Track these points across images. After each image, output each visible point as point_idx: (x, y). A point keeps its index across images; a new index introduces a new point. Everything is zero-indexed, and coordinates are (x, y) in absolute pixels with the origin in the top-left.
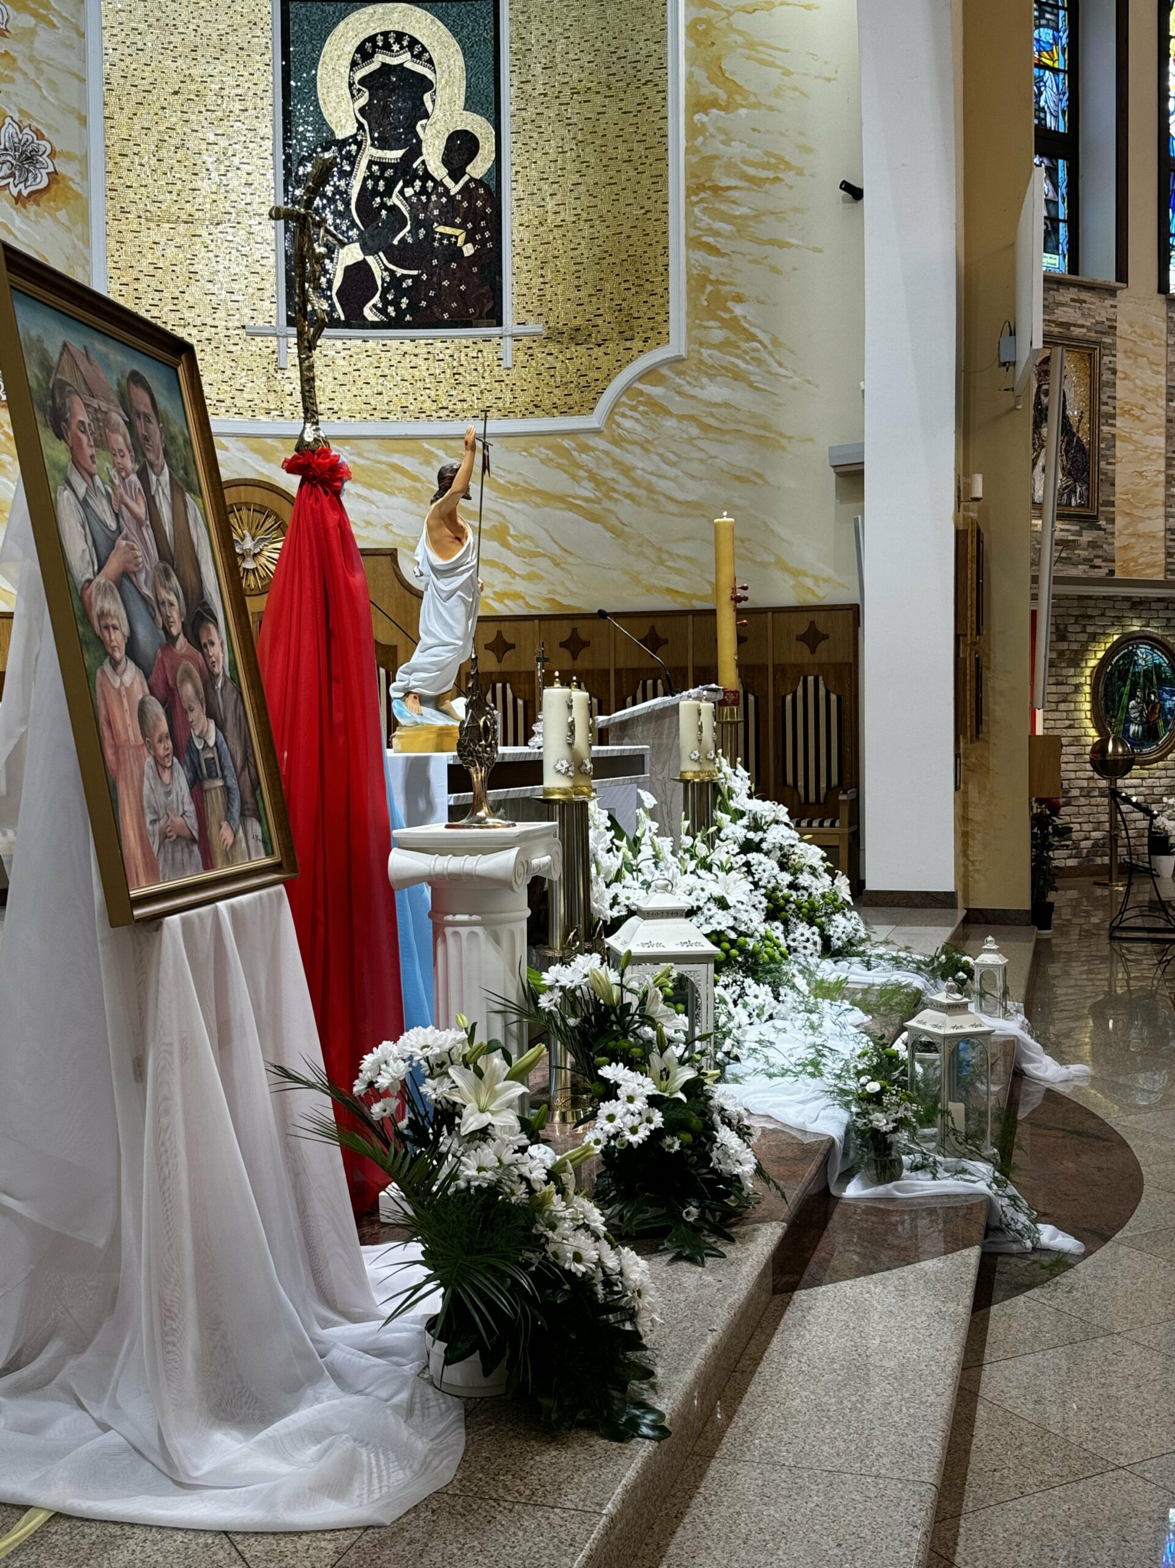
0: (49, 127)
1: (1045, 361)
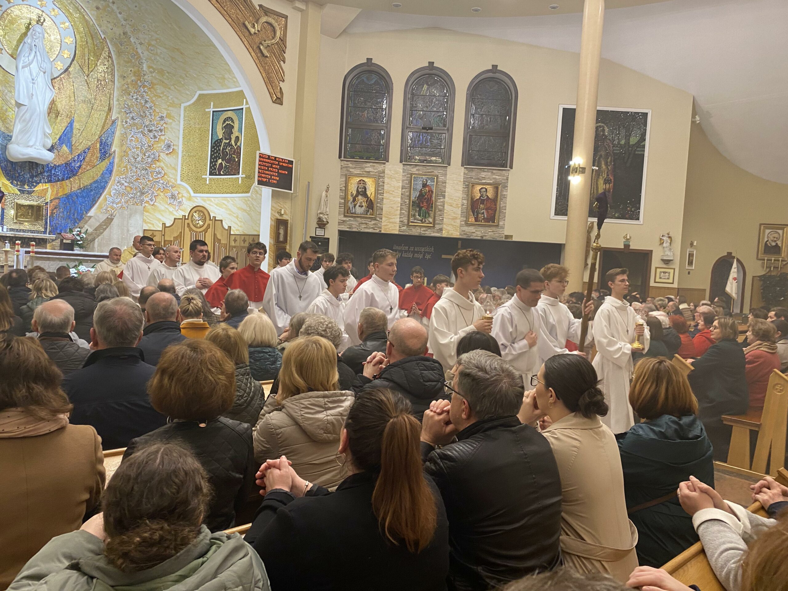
0: (173, 140)
1: (360, 181)
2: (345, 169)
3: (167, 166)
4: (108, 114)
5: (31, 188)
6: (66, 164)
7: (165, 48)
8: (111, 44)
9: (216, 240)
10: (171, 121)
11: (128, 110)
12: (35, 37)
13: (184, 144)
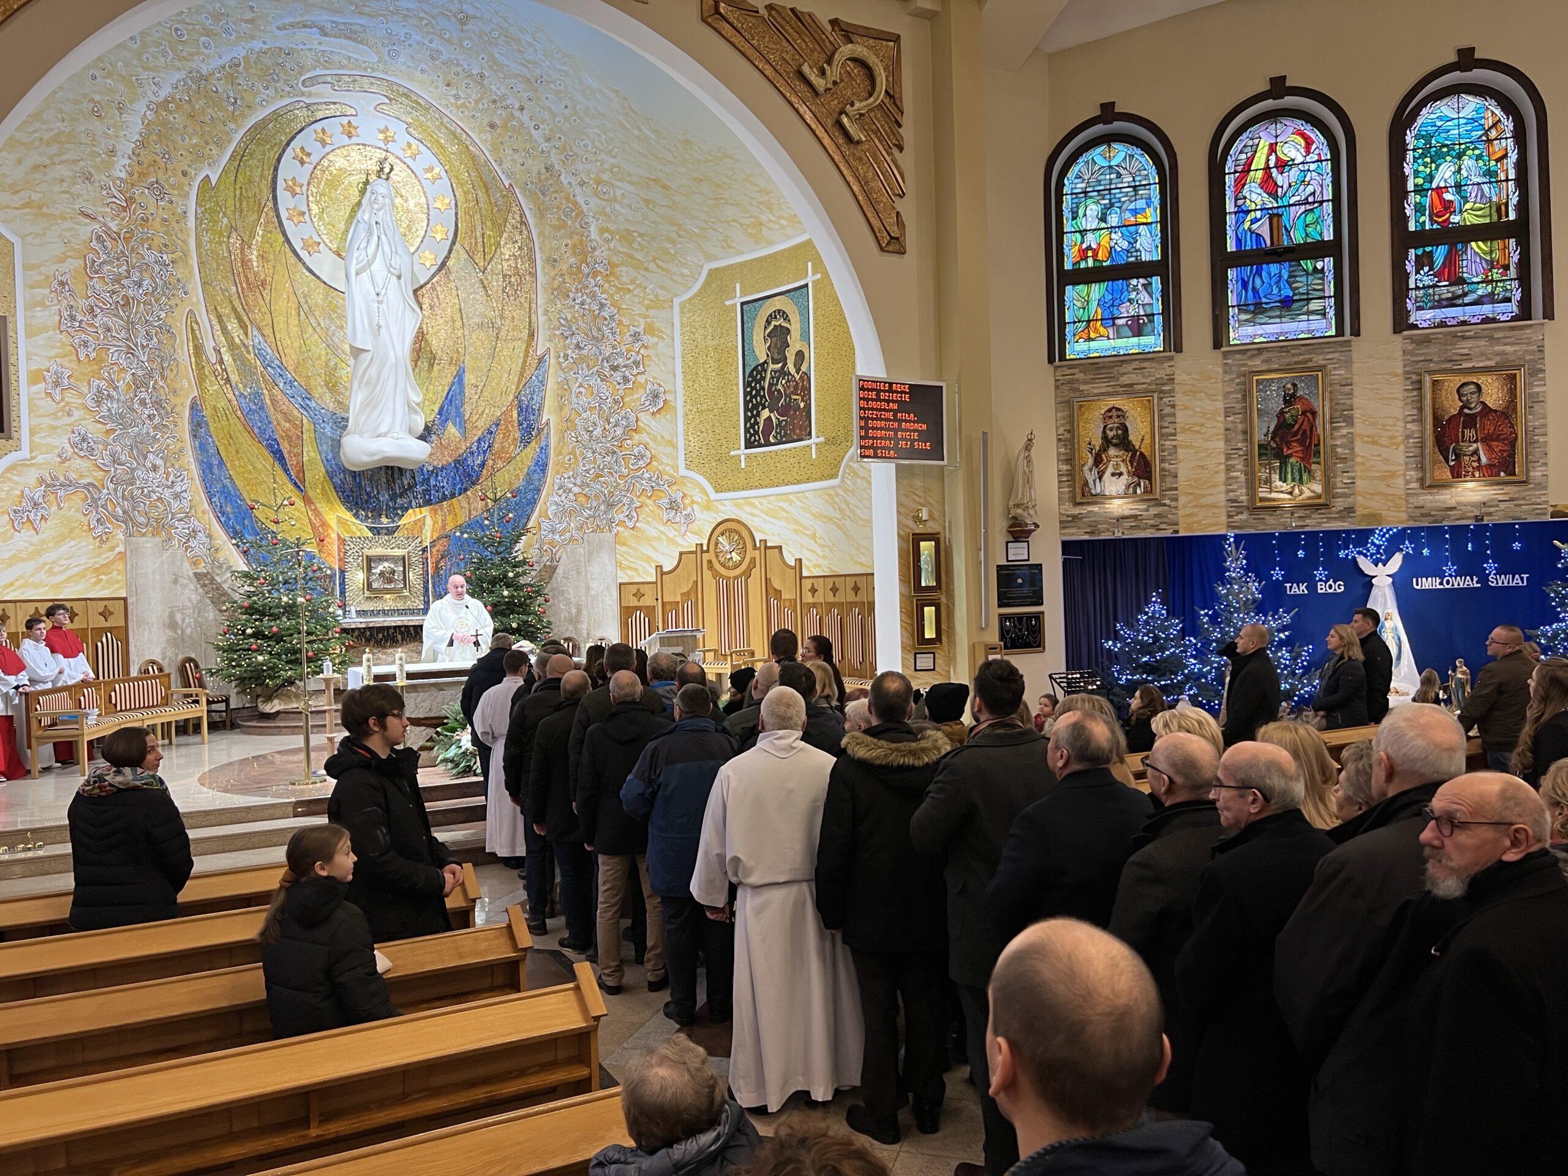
1: (1110, 410)
2: (1065, 387)
3: (655, 440)
4: (528, 346)
5: (393, 521)
6: (457, 462)
7: (631, 183)
8: (525, 196)
9: (771, 591)
10: (655, 339)
11: (566, 330)
12: (376, 206)
13: (686, 387)
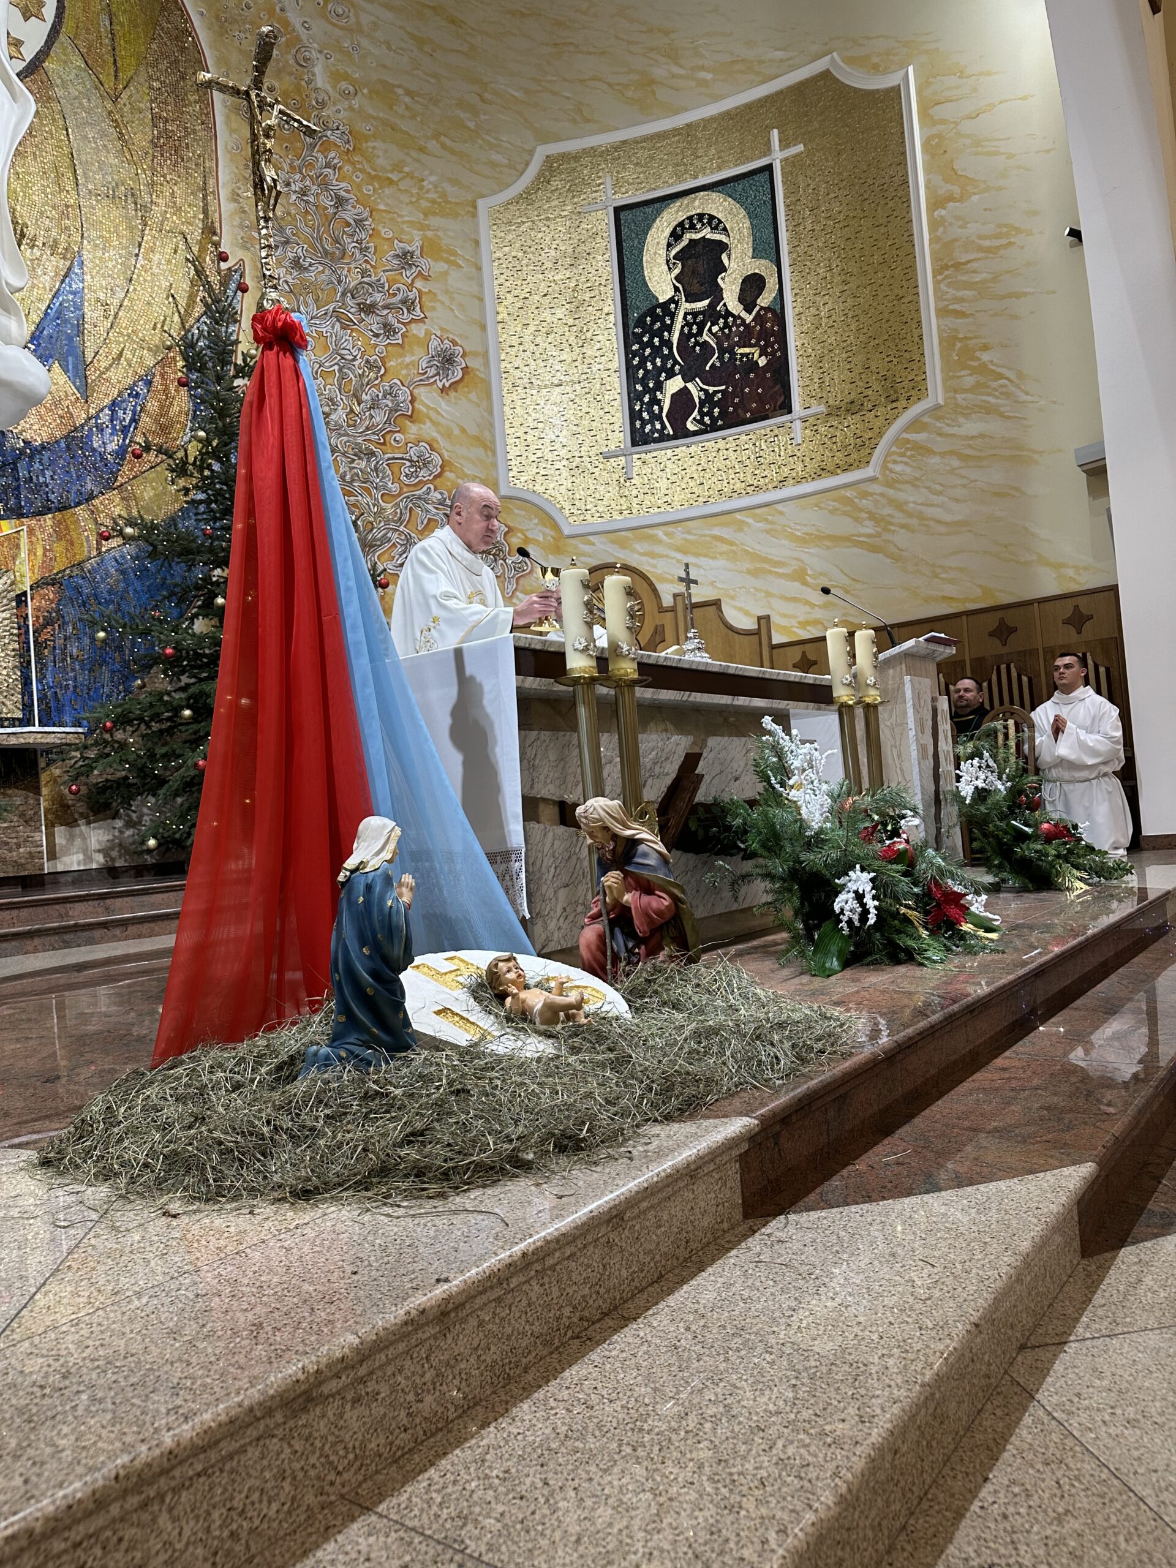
0: (460, 336)
6: (71, 438)
10: (444, 266)
